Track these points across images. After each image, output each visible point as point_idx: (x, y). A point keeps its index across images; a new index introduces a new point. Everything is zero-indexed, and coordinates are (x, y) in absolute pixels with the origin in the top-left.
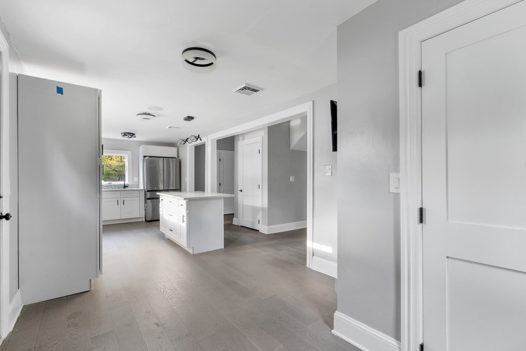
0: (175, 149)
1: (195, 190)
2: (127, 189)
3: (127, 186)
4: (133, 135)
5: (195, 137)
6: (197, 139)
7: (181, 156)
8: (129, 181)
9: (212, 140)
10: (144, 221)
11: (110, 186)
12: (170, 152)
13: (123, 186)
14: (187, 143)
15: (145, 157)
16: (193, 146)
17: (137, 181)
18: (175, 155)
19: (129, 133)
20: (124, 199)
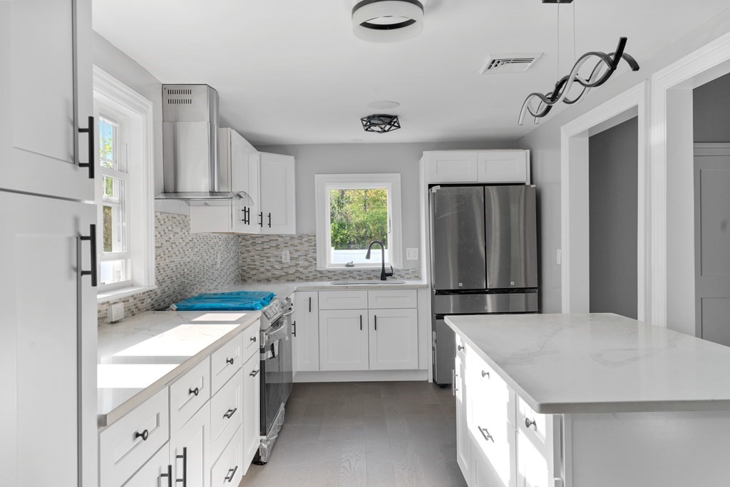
0: (521, 156)
1: (594, 308)
2: (389, 280)
3: (390, 275)
4: (390, 121)
5: (605, 57)
6: (613, 65)
7: (543, 177)
8: (395, 260)
9: (671, 93)
10: (431, 381)
11: (350, 272)
12: (510, 166)
13: (379, 274)
14: (558, 106)
15: (430, 186)
16: (581, 135)
17: (417, 258)
18: (523, 177)
19: (380, 117)
20: (378, 313)
